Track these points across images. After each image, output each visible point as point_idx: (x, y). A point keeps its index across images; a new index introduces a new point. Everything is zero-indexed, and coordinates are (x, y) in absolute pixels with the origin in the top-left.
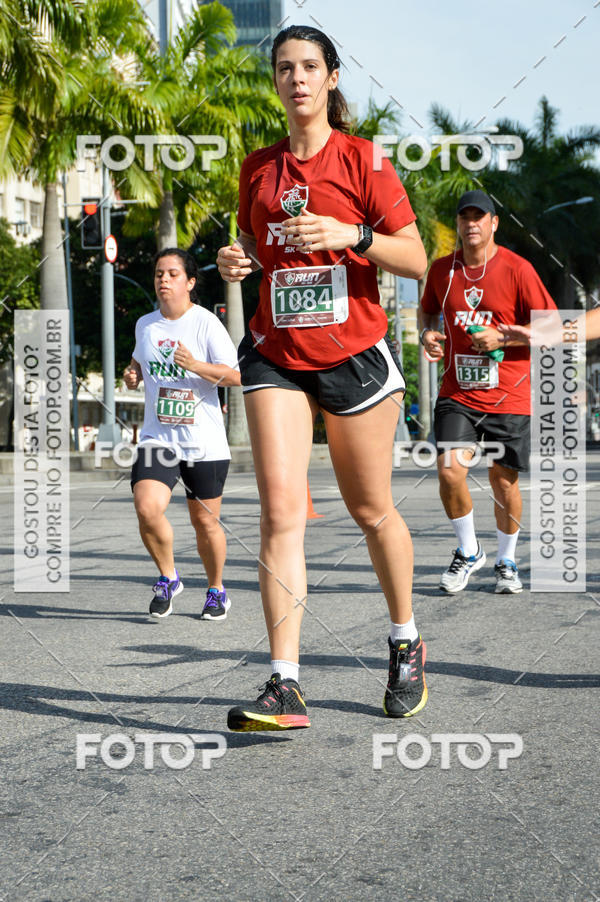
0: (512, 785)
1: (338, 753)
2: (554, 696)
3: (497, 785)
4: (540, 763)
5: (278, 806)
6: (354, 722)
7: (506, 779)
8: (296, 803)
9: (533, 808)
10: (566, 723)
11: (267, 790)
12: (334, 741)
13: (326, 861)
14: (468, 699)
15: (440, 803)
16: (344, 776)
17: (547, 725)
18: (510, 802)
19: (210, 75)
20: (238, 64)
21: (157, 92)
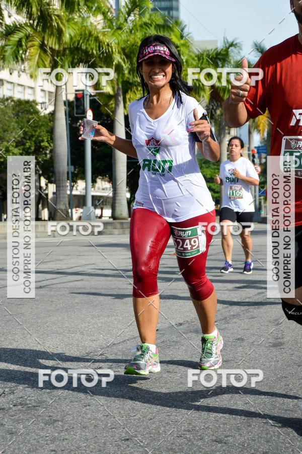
0: (294, 393)
13: (197, 431)
14: (272, 348)
19: (141, 26)
20: (156, 21)
21: (113, 34)
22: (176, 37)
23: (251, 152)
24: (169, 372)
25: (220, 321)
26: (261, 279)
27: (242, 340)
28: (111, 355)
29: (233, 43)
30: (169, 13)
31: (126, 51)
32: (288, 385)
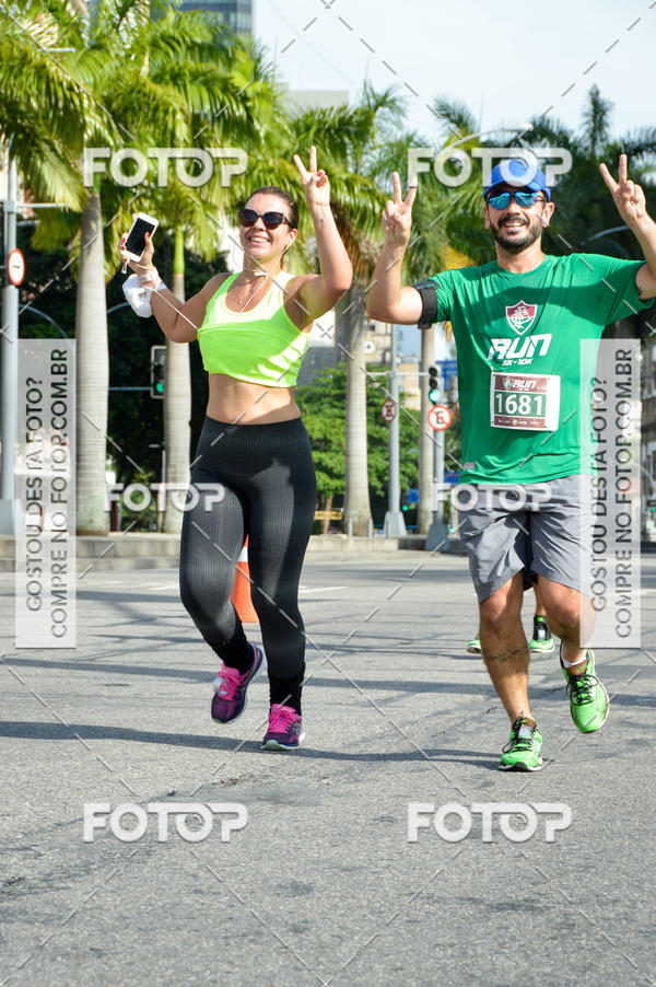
0: (521, 946)
1: (291, 903)
2: (582, 842)
3: (502, 945)
4: (559, 920)
5: (205, 965)
6: (313, 866)
7: (513, 939)
8: (230, 963)
9: (548, 975)
10: (596, 873)
11: (192, 945)
12: (286, 888)
15: (424, 967)
16: (296, 930)
17: (572, 876)
18: (517, 966)
19: (154, 45)
20: (192, 33)
21: (81, 62)
22: (244, 74)
23: (427, 374)
24: (201, 892)
25: (335, 775)
26: (444, 681)
27: (392, 820)
28: (51, 849)
29: (386, 96)
30: (227, 18)
31: (114, 106)
32: (507, 928)
